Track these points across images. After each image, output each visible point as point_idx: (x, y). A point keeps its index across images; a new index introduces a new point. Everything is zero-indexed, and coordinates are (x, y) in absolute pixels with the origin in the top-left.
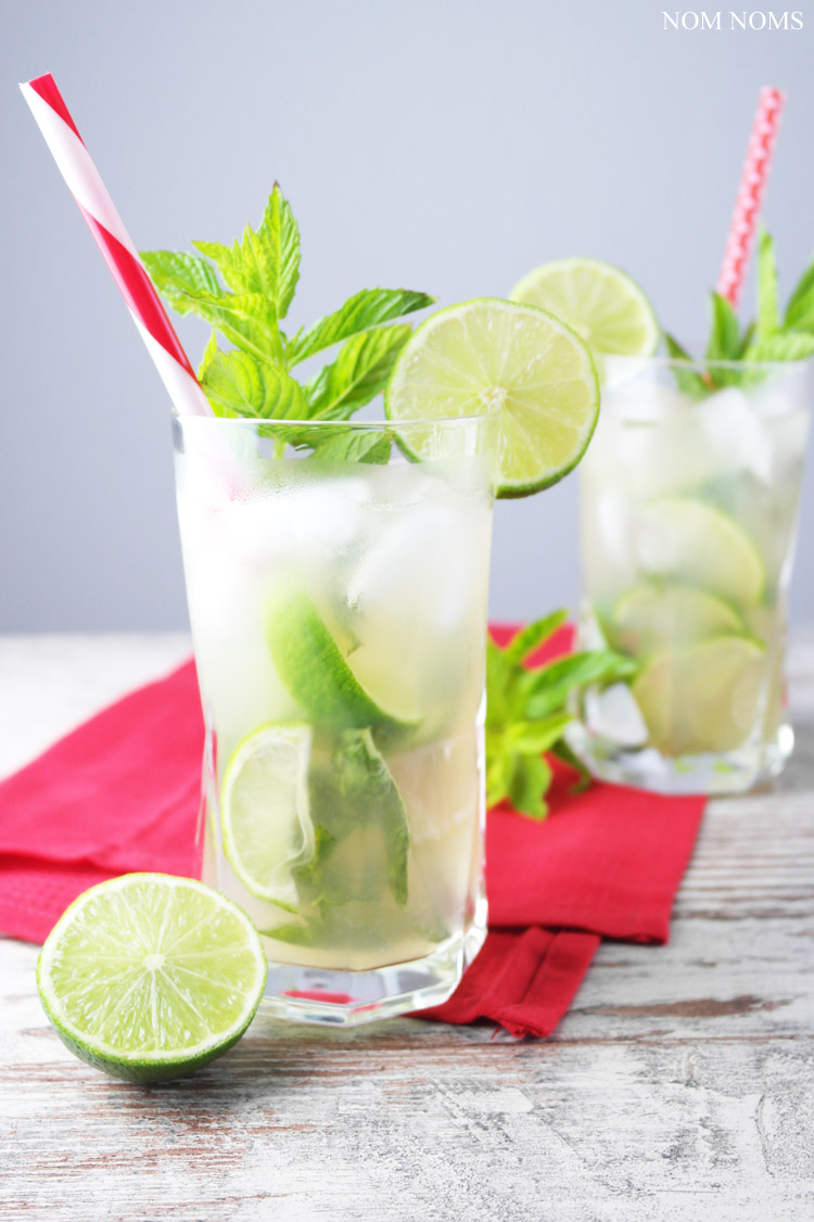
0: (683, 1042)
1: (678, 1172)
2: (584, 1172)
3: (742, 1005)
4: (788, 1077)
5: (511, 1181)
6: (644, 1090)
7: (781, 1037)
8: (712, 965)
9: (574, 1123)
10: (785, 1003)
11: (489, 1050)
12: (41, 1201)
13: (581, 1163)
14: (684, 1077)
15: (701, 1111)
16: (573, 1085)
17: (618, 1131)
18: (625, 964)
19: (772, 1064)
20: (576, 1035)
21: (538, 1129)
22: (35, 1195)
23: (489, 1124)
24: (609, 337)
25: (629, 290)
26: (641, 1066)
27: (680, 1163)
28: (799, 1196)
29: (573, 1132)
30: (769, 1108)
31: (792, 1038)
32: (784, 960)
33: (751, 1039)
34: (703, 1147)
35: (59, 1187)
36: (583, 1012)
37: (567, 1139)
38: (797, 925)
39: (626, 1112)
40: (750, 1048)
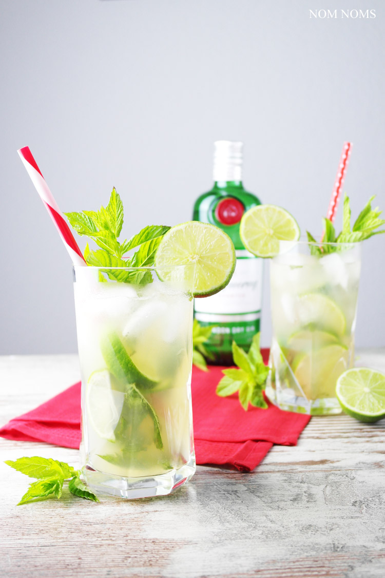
0: (300, 472)
1: (295, 504)
2: (264, 505)
3: (323, 462)
4: (336, 480)
5: (239, 507)
6: (285, 484)
7: (335, 470)
8: (314, 451)
9: (261, 493)
10: (338, 461)
11: (233, 475)
12: (82, 513)
13: (263, 502)
14: (300, 481)
15: (305, 489)
16: (262, 483)
17: (276, 494)
18: (283, 451)
19: (331, 477)
20: (263, 470)
21: (249, 494)
22: (80, 512)
23: (232, 493)
24: (281, 234)
25: (288, 216)
26: (285, 478)
27: (296, 502)
28: (335, 509)
29: (261, 495)
30: (328, 488)
31: (339, 470)
32: (340, 450)
33: (324, 471)
34: (304, 498)
35: (88, 510)
36: (266, 464)
37: (259, 497)
38: (346, 440)
39: (279, 490)
40: (324, 473)
